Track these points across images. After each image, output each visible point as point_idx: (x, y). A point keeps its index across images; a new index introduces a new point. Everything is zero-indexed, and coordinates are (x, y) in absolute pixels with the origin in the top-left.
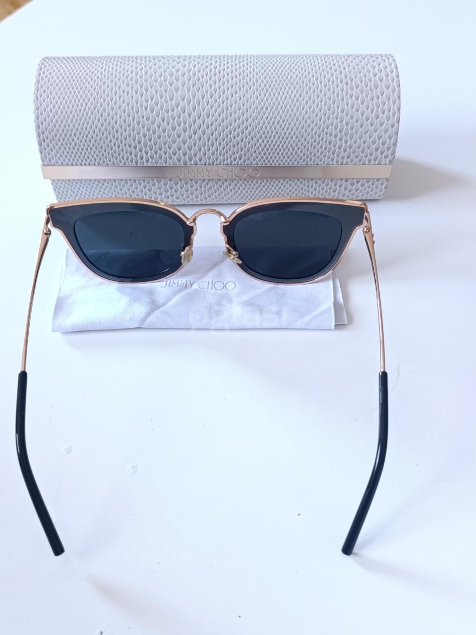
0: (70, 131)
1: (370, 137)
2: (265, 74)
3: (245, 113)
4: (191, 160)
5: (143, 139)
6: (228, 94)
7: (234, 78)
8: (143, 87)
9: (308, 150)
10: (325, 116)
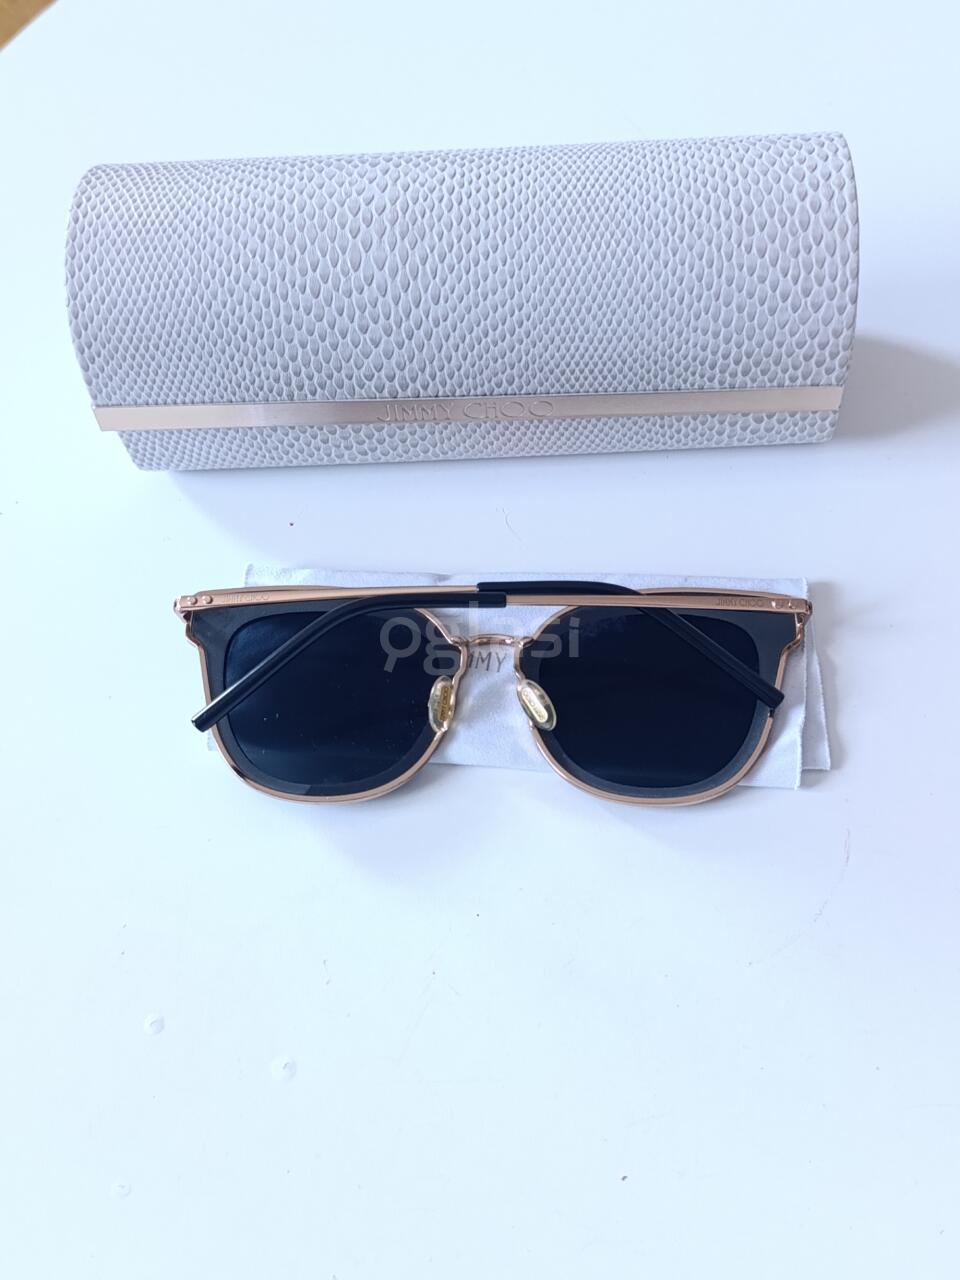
0: (144, 341)
1: (792, 335)
2: (559, 203)
3: (517, 292)
4: (404, 387)
5: (300, 351)
6: (477, 251)
7: (491, 215)
8: (295, 243)
9: (656, 363)
10: (691, 293)
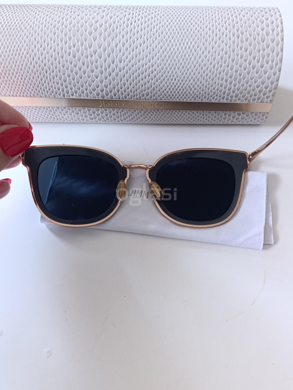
0: (8, 71)
1: (255, 82)
2: (169, 26)
3: (151, 60)
4: (107, 95)
5: (68, 78)
6: (137, 44)
7: (143, 29)
8: (67, 36)
9: (203, 91)
10: (218, 64)
